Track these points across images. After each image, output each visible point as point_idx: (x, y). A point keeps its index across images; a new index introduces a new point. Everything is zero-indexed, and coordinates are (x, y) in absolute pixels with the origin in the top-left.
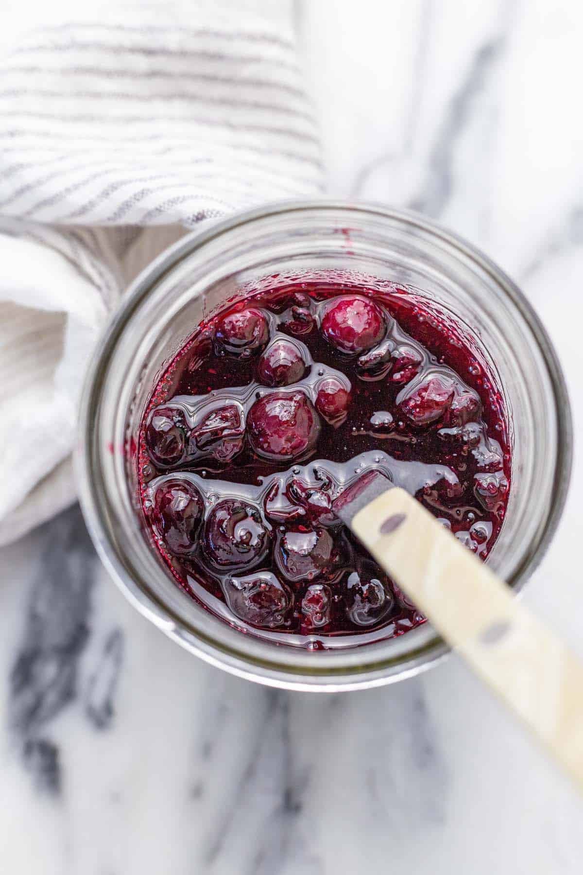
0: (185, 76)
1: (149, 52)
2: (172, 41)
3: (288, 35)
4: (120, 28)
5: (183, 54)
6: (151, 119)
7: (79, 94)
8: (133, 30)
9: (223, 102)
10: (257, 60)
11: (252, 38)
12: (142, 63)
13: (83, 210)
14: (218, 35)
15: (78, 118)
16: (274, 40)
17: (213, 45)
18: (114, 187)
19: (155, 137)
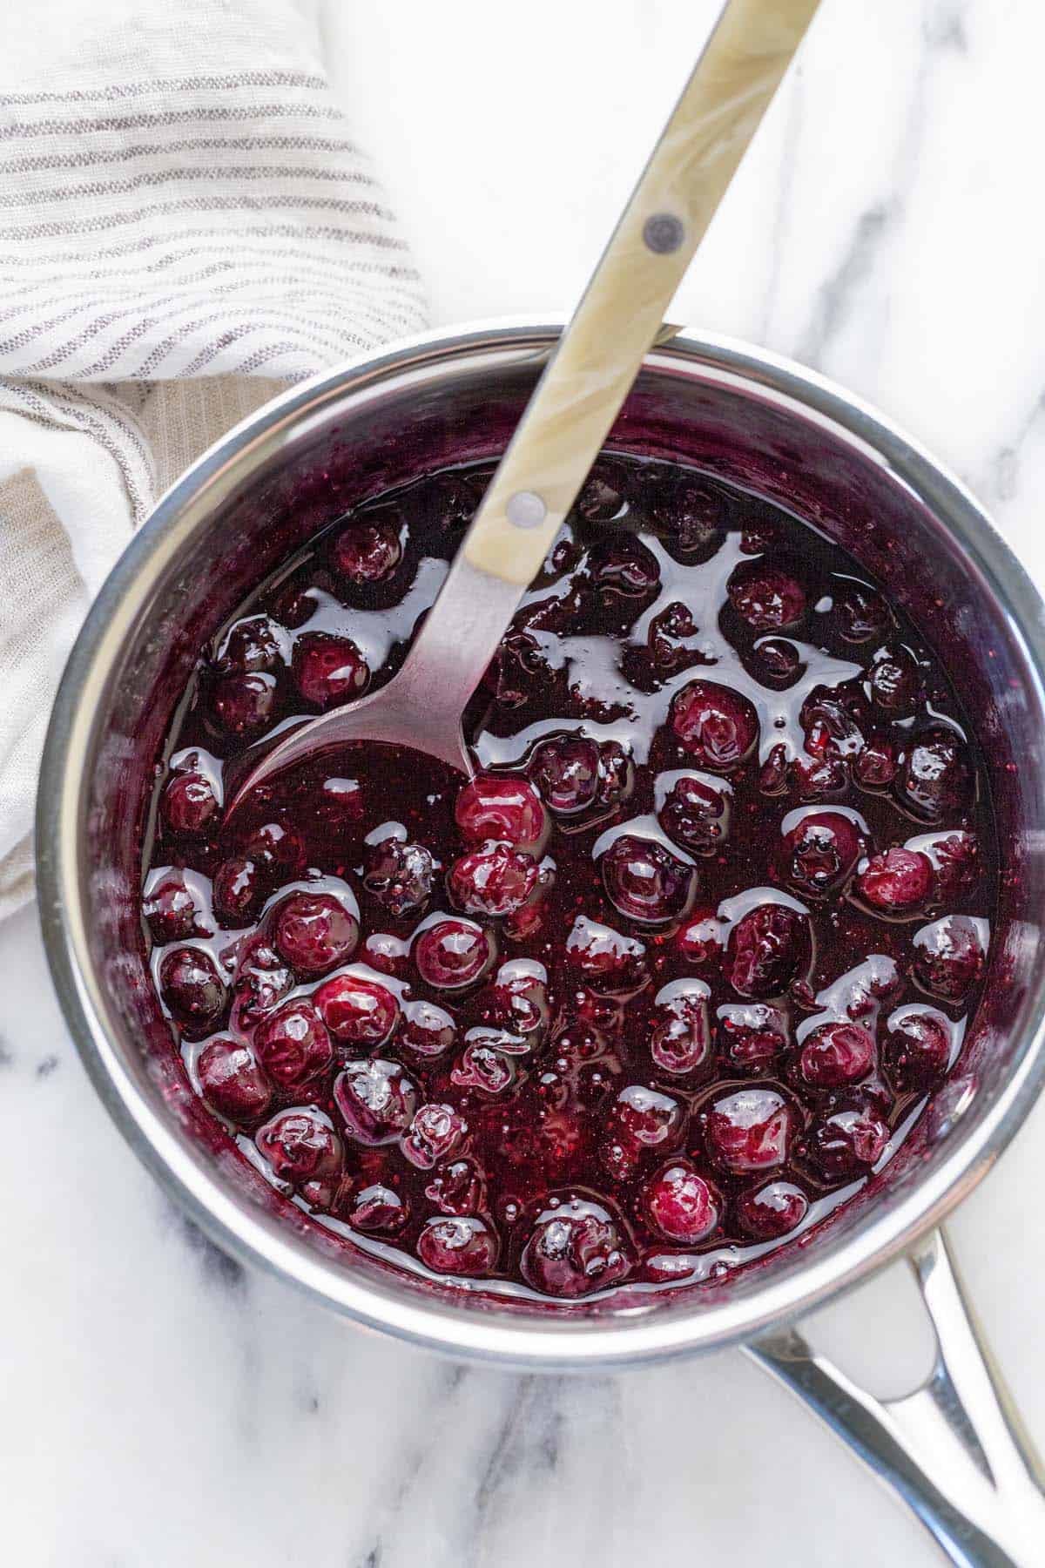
0: (176, 147)
1: (122, 124)
2: (151, 103)
3: (314, 69)
4: (77, 96)
5: (171, 118)
6: (138, 215)
7: (32, 198)
8: (95, 96)
9: (237, 172)
10: (276, 110)
11: (262, 80)
12: (116, 140)
13: (60, 356)
14: (213, 83)
15: (38, 231)
16: (295, 80)
17: (211, 99)
18: (104, 323)
19: (147, 243)
